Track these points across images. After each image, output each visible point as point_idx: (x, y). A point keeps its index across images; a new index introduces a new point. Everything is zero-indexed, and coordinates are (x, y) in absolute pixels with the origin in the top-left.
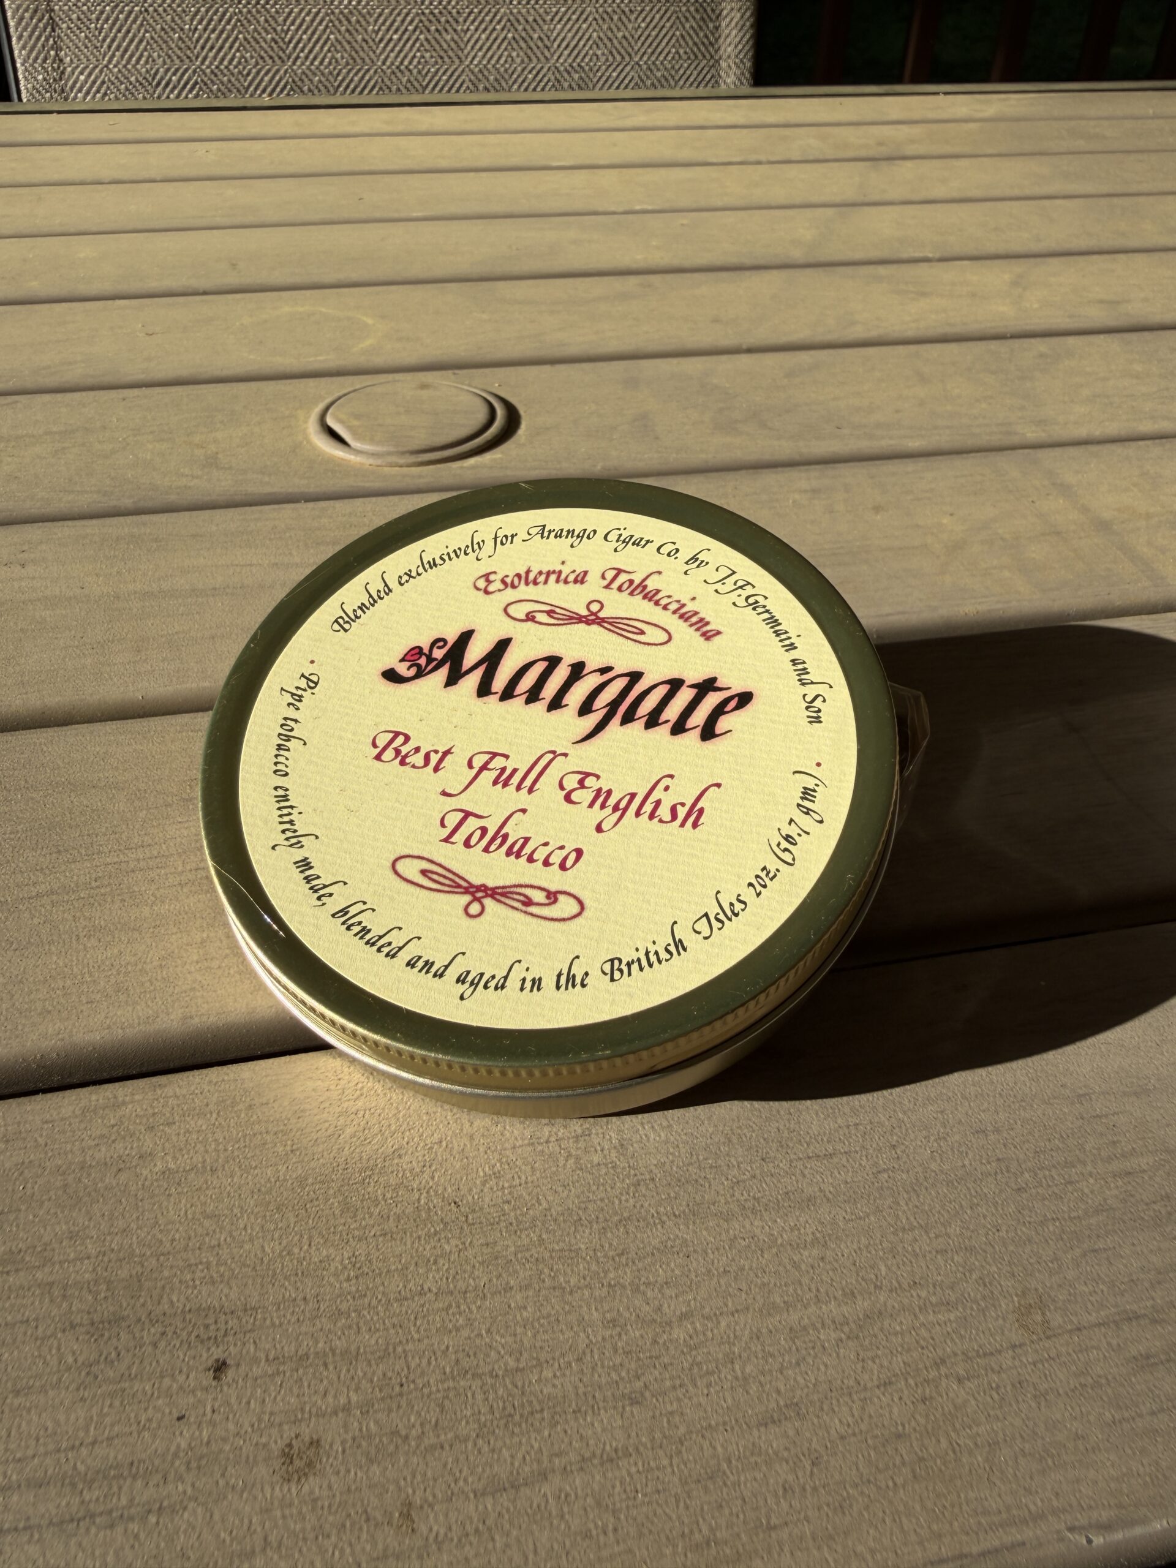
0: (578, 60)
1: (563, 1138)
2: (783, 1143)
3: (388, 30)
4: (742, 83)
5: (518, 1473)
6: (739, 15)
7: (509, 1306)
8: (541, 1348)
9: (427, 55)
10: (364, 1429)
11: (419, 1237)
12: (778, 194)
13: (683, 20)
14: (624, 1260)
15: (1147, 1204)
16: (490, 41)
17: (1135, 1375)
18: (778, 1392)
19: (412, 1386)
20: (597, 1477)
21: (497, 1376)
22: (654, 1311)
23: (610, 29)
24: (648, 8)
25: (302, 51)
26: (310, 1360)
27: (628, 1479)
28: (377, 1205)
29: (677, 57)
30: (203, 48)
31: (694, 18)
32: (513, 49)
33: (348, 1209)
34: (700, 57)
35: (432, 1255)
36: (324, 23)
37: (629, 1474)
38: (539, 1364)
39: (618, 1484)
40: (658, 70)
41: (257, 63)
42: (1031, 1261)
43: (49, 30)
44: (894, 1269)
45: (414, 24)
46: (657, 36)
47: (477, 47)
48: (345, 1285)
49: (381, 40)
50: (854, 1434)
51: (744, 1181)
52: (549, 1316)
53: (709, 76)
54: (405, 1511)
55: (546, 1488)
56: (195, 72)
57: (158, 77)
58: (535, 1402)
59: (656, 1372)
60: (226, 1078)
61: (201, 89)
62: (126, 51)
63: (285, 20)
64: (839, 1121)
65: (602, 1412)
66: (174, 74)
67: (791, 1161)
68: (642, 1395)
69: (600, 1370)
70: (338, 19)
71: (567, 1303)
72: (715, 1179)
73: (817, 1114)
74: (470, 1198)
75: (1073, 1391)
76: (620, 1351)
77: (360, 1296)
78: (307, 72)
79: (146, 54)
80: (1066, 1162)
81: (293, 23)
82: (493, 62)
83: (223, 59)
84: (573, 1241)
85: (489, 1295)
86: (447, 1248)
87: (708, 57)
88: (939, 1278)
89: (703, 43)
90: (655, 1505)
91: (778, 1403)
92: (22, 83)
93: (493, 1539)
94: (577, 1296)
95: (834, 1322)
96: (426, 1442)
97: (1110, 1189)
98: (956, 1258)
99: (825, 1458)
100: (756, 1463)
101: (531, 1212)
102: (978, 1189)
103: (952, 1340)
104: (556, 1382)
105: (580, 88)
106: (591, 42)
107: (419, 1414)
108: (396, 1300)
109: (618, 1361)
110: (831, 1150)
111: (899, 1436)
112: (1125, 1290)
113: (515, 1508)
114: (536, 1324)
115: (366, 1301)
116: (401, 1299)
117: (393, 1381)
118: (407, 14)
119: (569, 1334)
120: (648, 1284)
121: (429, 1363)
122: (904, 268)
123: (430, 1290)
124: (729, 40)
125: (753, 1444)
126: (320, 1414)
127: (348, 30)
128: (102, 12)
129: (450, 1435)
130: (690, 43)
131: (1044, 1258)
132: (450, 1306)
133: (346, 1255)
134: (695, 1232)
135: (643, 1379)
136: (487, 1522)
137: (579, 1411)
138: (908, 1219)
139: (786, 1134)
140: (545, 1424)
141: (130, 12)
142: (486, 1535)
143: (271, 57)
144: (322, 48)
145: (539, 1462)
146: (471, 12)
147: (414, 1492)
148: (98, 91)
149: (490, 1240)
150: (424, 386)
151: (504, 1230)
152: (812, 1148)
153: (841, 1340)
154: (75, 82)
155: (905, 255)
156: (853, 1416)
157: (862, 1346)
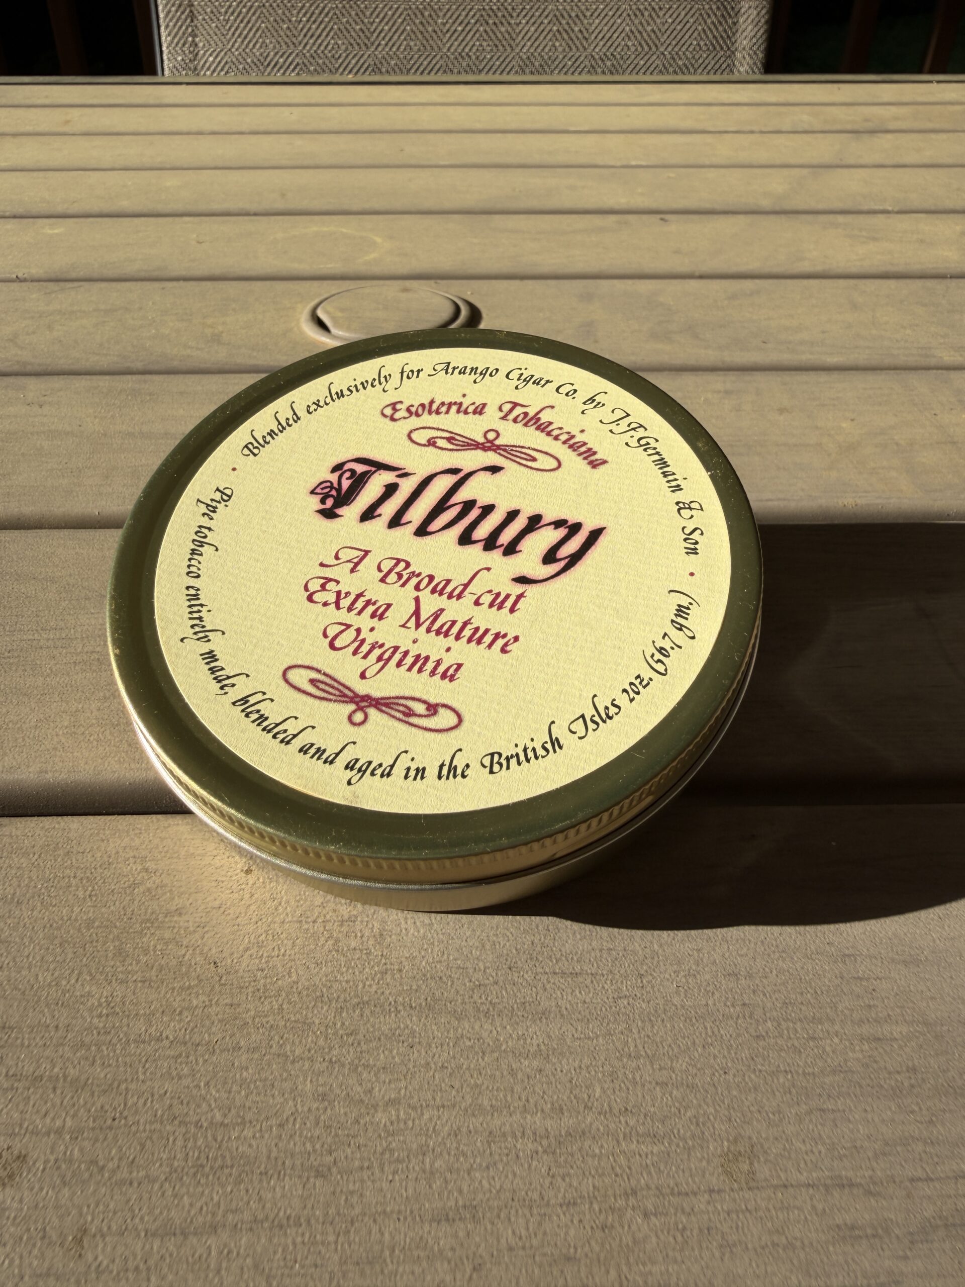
0: (612, 50)
1: (330, 921)
2: (534, 955)
3: (454, 22)
4: (754, 72)
5: (192, 1221)
6: (755, 13)
7: (233, 1065)
8: (250, 1108)
9: (485, 44)
10: (68, 1153)
11: (173, 989)
12: (762, 156)
13: (705, 16)
14: (350, 1040)
15: (890, 1073)
16: (538, 33)
17: (834, 1245)
18: (460, 1191)
19: (123, 1122)
20: (263, 1240)
21: (201, 1126)
22: (365, 1092)
23: (641, 23)
24: (675, 6)
25: (383, 39)
26: (43, 1082)
27: (291, 1248)
28: (146, 955)
29: (698, 48)
30: (305, 36)
31: (715, 14)
32: (557, 40)
33: (120, 954)
34: (718, 48)
35: (179, 1006)
36: (403, 17)
37: (294, 1244)
38: (243, 1123)
39: (280, 1250)
40: (680, 59)
41: (347, 49)
42: (752, 1108)
43: (189, 20)
44: (609, 1092)
45: (476, 18)
46: (681, 30)
47: (527, 38)
48: (96, 1020)
49: (448, 31)
50: (524, 1248)
51: (486, 986)
52: (266, 1079)
53: (724, 66)
54: (79, 1236)
55: (212, 1241)
56: (297, 55)
57: (269, 59)
58: (228, 1157)
59: (349, 1151)
60: (57, 826)
61: (301, 69)
62: (245, 37)
63: (371, 14)
64: (594, 943)
65: (287, 1178)
66: (281, 56)
67: (537, 974)
68: (329, 1170)
69: (297, 1138)
70: (415, 14)
71: (286, 1071)
72: (458, 979)
73: (574, 933)
74: (229, 961)
75: (763, 1248)
76: (322, 1124)
77: (105, 1032)
78: (386, 56)
79: (261, 40)
80: (814, 1018)
81: (377, 16)
82: (539, 50)
83: (320, 45)
84: (310, 1015)
85: (218, 1051)
86: (195, 1002)
87: (725, 48)
88: (652, 1110)
89: (722, 37)
90: (308, 1278)
91: (457, 1202)
92: (166, 62)
93: (149, 1280)
94: (297, 1065)
95: (535, 1134)
96: (118, 1176)
97: (854, 1051)
98: (675, 1092)
99: (488, 1265)
100: (418, 1257)
101: (280, 982)
102: (716, 1030)
103: (649, 1173)
104: (254, 1143)
105: (612, 73)
106: (623, 35)
107: (120, 1148)
108: (135, 1041)
109: (317, 1133)
110: (578, 969)
111: (568, 1259)
112: (845, 1156)
113: (178, 1254)
114: (252, 1086)
115: (109, 1038)
116: (139, 1041)
117: (108, 1113)
118: (471, 10)
119: (279, 1100)
120: (366, 1066)
121: (145, 1104)
122: (861, 218)
123: (167, 1037)
124: (745, 34)
125: (421, 1238)
126: (35, 1133)
127: (421, 23)
128: (230, 6)
129: (142, 1173)
130: (710, 36)
131: (766, 1108)
132: (180, 1055)
133: (105, 994)
134: (425, 1025)
135: (335, 1154)
136: (148, 1262)
137: (266, 1173)
138: (636, 1046)
139: (539, 948)
140: (231, 1180)
141: (251, 7)
142: (144, 1274)
143: (358, 44)
144: (399, 37)
145: (213, 1214)
146: (524, 8)
147: (93, 1220)
148: (222, 70)
149: (236, 1001)
150: (406, 290)
151: (250, 995)
152: (560, 964)
153: (537, 1153)
154: (205, 62)
155: (865, 208)
156: (527, 1229)
157: (556, 1161)
